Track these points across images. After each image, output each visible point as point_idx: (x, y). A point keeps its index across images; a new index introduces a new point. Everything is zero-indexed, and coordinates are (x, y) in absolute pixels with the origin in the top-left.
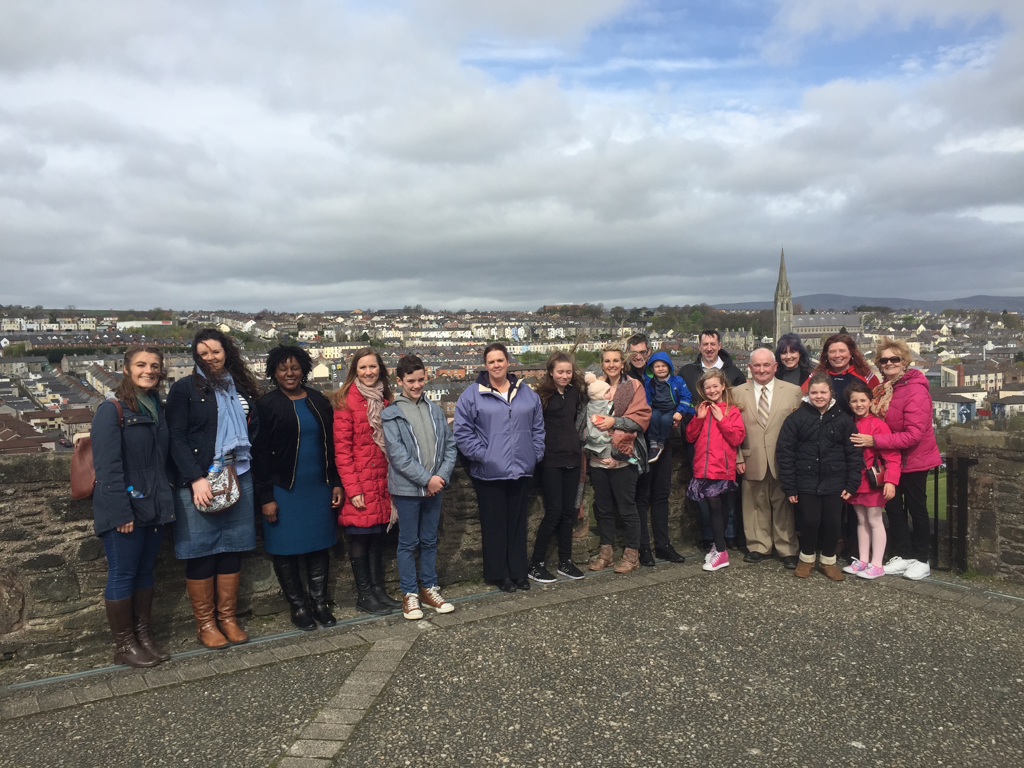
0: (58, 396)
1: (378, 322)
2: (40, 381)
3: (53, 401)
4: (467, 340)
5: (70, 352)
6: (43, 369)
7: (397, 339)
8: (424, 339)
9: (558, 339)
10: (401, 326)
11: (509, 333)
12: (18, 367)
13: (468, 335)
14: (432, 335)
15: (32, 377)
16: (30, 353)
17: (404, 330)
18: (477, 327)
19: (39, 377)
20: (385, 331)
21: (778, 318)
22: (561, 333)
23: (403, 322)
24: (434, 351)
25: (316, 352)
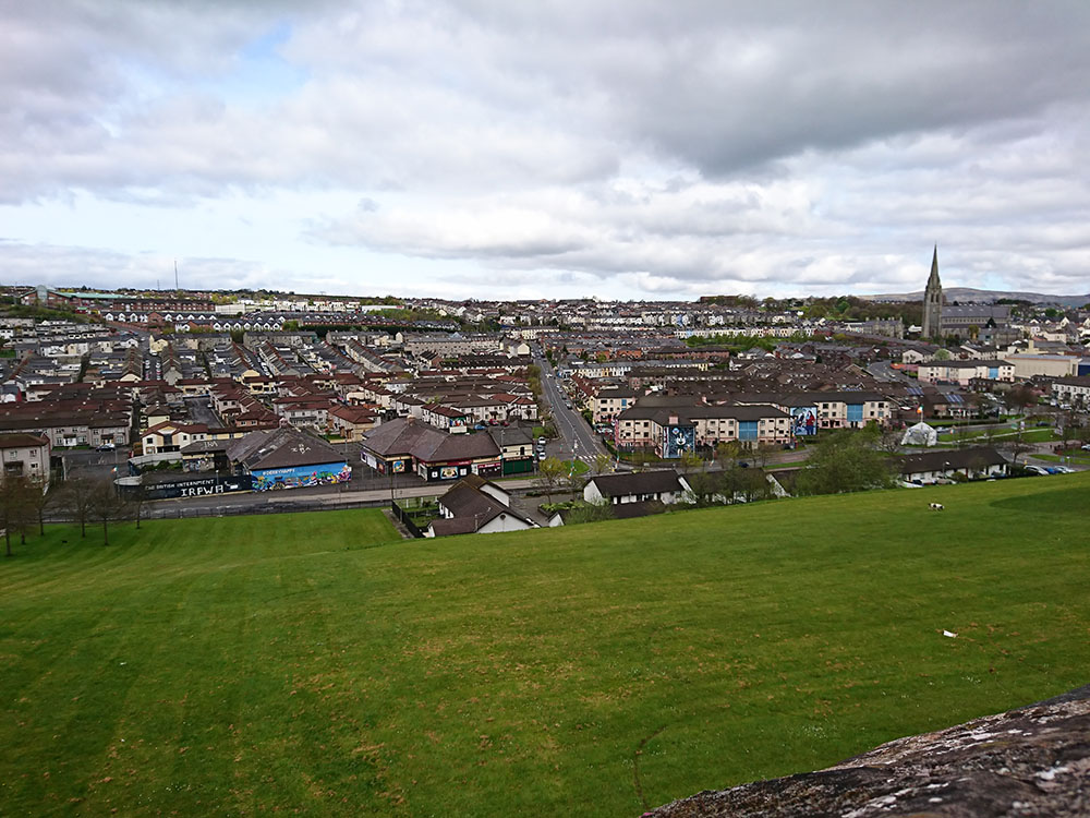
0: (327, 363)
1: (564, 310)
2: (312, 350)
3: (324, 367)
4: (638, 326)
5: (332, 329)
6: (313, 341)
7: (581, 324)
8: (602, 325)
9: (718, 326)
10: (582, 313)
11: (675, 321)
12: (295, 339)
13: (639, 321)
14: (610, 321)
15: (306, 347)
16: (302, 329)
17: (585, 317)
18: (647, 315)
19: (311, 347)
20: (570, 318)
21: (928, 308)
22: (721, 320)
23: (583, 310)
24: (613, 335)
25: (517, 334)
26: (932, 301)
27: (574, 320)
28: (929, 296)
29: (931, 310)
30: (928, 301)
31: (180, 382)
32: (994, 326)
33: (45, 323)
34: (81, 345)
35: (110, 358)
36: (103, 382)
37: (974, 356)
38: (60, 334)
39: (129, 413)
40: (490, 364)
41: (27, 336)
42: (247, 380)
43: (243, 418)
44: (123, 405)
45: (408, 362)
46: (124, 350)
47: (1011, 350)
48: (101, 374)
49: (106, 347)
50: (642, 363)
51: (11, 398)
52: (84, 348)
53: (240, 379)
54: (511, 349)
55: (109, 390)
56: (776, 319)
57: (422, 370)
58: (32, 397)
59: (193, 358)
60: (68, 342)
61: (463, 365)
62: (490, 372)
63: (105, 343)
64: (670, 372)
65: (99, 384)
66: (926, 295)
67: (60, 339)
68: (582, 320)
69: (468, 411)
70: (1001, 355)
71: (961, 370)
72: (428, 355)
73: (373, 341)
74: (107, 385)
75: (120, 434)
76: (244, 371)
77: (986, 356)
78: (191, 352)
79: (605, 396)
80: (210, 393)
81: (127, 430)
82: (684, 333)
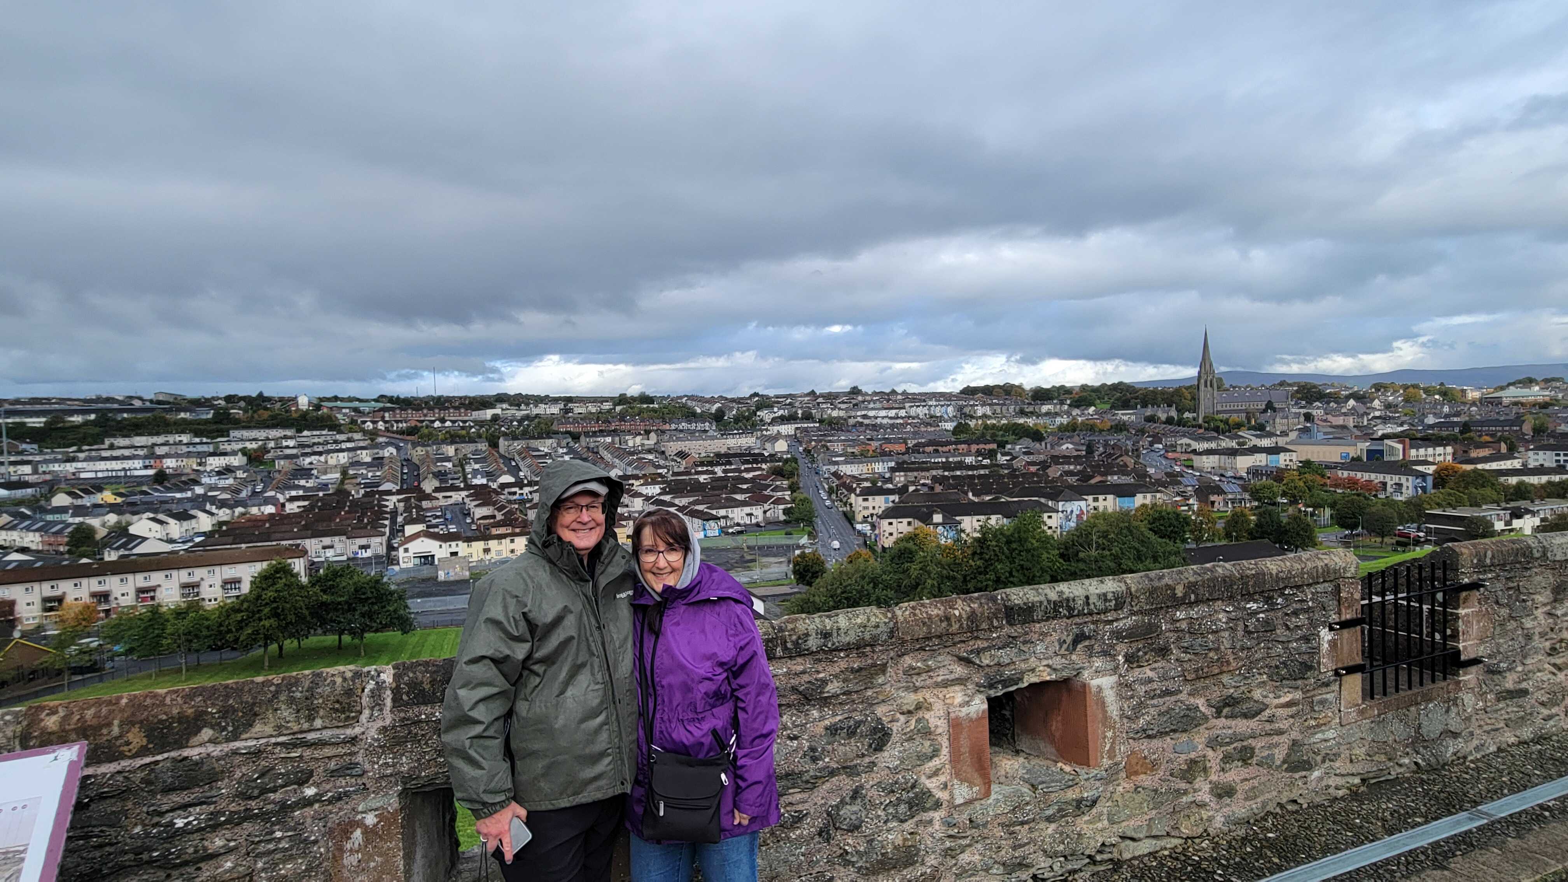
1: (823, 403)
4: (902, 418)
6: (567, 444)
7: (842, 417)
9: (985, 416)
10: (843, 406)
11: (938, 411)
12: (550, 443)
13: (902, 413)
15: (561, 451)
17: (846, 410)
18: (911, 407)
19: (565, 450)
20: (829, 411)
21: (1202, 394)
22: (988, 410)
23: (843, 402)
24: (875, 427)
25: (774, 430)
26: (1206, 386)
27: (835, 414)
28: (1202, 381)
29: (1205, 396)
30: (1202, 387)
31: (437, 490)
32: (1274, 410)
33: (306, 433)
34: (341, 455)
35: (368, 465)
36: (362, 492)
37: (1251, 444)
38: (319, 444)
39: (387, 522)
40: (747, 462)
41: (287, 447)
42: (503, 486)
43: (498, 525)
44: (380, 513)
45: (662, 462)
46: (382, 458)
47: (1293, 435)
48: (360, 484)
49: (366, 456)
50: (906, 457)
51: (270, 509)
52: (343, 458)
53: (494, 486)
54: (768, 446)
55: (366, 500)
56: (1045, 408)
57: (676, 470)
58: (292, 508)
59: (449, 465)
60: (329, 452)
61: (718, 464)
62: (747, 470)
63: (364, 452)
64: (936, 466)
65: (358, 492)
66: (1199, 380)
67: (320, 449)
68: (842, 414)
69: (722, 512)
70: (1282, 442)
71: (1238, 458)
72: (682, 455)
73: (626, 442)
74: (366, 495)
75: (377, 545)
76: (500, 476)
77: (1266, 442)
78: (448, 459)
79: (867, 493)
80: (467, 500)
81: (385, 538)
82: (950, 426)
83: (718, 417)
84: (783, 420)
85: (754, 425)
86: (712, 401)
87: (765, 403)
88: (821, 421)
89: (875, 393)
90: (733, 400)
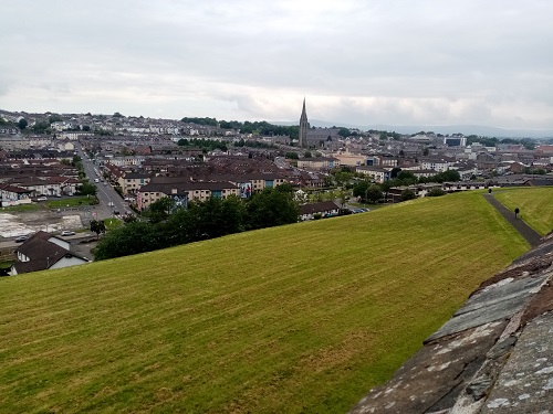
1: (97, 121)
4: (147, 133)
9: (195, 135)
10: (110, 124)
11: (170, 131)
13: (148, 130)
14: (129, 129)
17: (112, 126)
18: (153, 127)
20: (101, 127)
21: (301, 130)
22: (197, 132)
23: (110, 122)
24: (132, 138)
25: (64, 136)
26: (303, 126)
27: (105, 128)
29: (303, 131)
30: (301, 127)
32: (331, 140)
37: (322, 155)
40: (46, 156)
47: (338, 152)
50: (151, 157)
54: (60, 146)
61: (24, 157)
62: (46, 162)
66: (300, 123)
68: (110, 128)
69: (31, 188)
70: (334, 155)
71: (317, 163)
77: (328, 156)
79: (128, 177)
82: (176, 140)
83: (22, 125)
84: (69, 130)
85: (49, 133)
86: (16, 114)
87: (56, 118)
88: (96, 132)
89: (130, 118)
90: (32, 115)
